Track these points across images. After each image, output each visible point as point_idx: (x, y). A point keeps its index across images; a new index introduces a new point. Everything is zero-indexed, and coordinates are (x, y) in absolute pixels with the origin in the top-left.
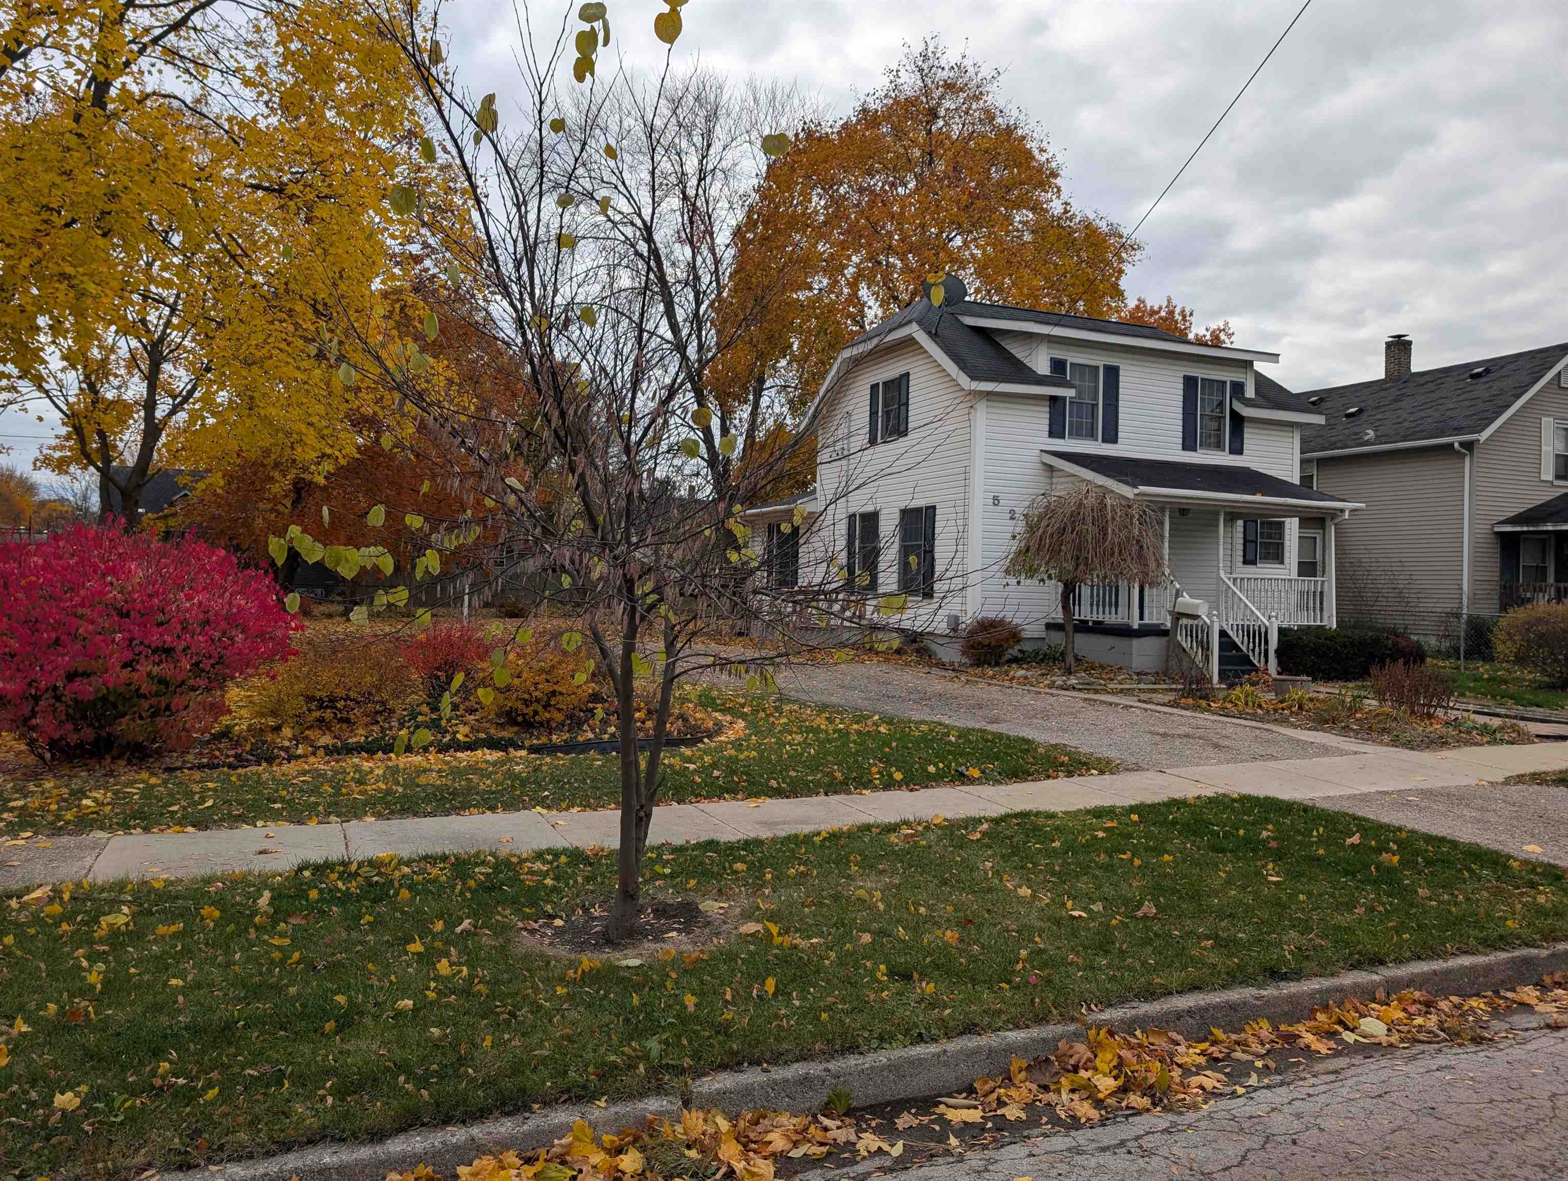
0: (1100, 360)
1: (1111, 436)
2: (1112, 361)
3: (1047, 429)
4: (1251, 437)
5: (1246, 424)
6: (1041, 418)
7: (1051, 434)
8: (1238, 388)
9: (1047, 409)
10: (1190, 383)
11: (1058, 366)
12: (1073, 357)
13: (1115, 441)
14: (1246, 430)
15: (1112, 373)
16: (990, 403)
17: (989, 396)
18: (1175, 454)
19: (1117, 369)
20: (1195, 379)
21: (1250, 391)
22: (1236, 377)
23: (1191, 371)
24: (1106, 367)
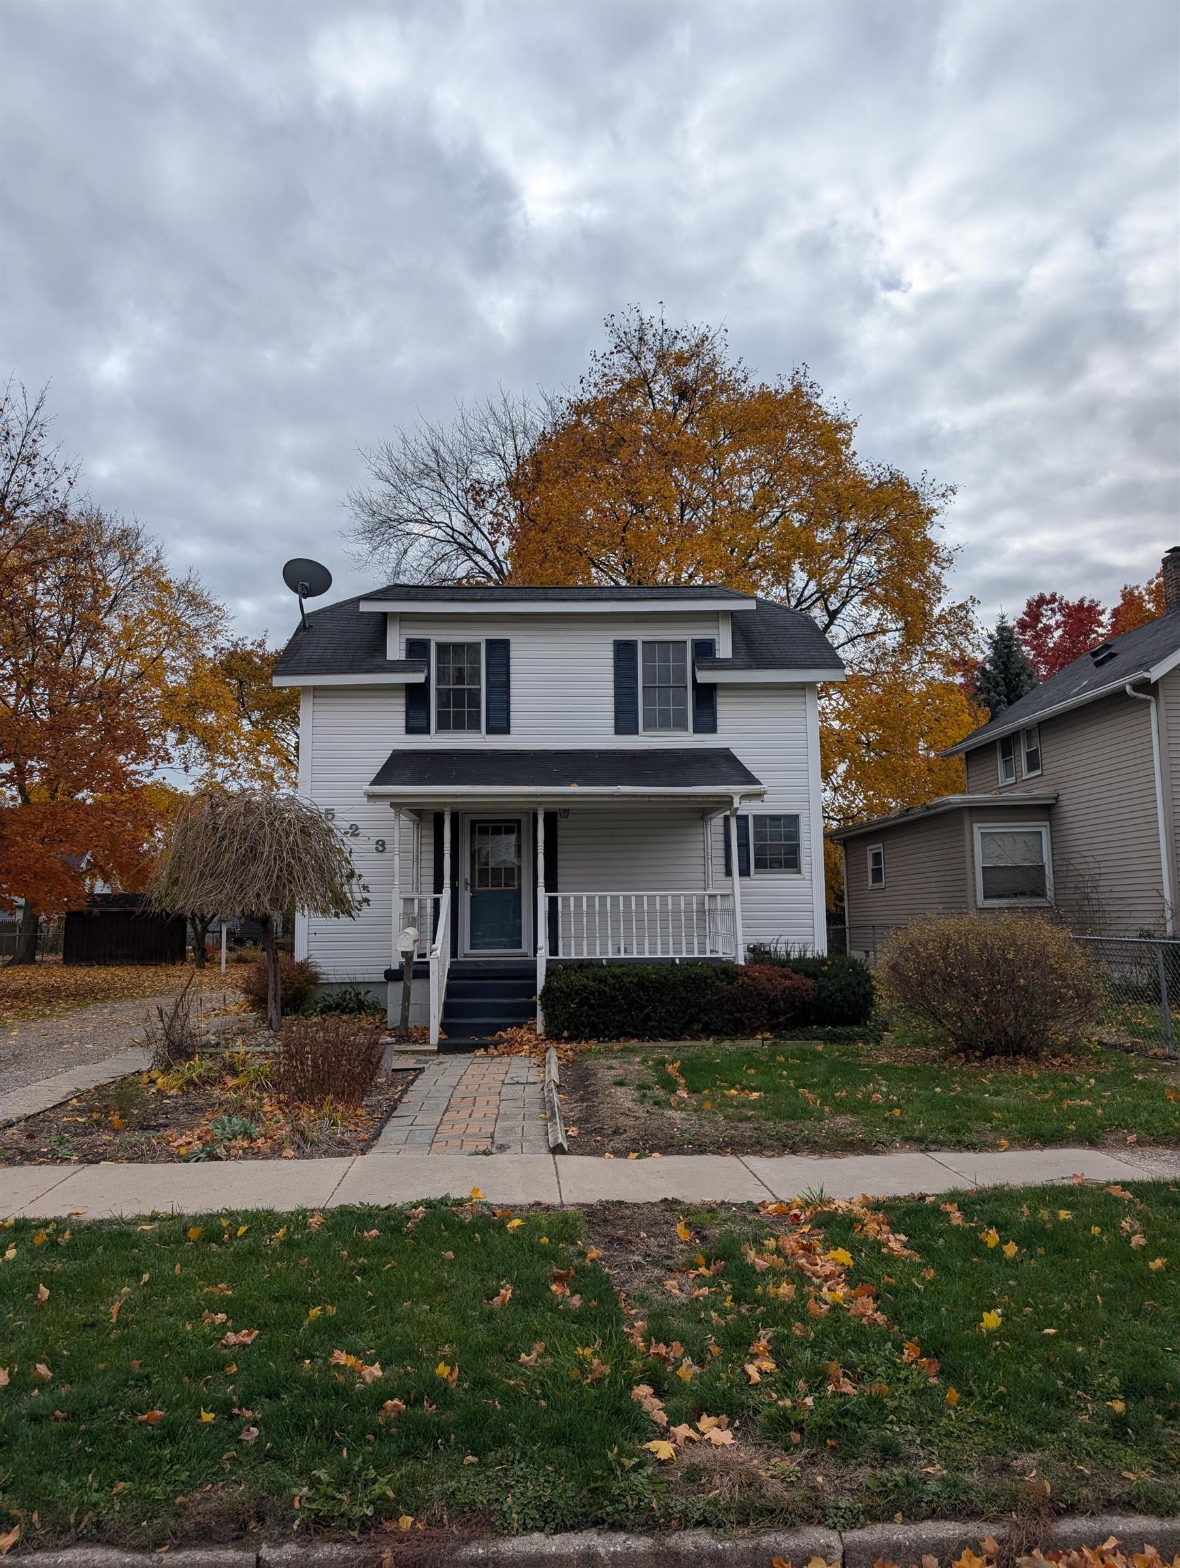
0: (477, 635)
1: (500, 726)
2: (497, 634)
3: (403, 723)
4: (727, 711)
5: (719, 693)
6: (395, 712)
7: (410, 730)
8: (704, 650)
9: (403, 701)
10: (624, 651)
11: (417, 649)
12: (437, 636)
13: (506, 730)
14: (719, 700)
15: (500, 650)
16: (317, 701)
17: (317, 691)
18: (606, 740)
19: (506, 643)
20: (631, 645)
21: (724, 650)
22: (703, 633)
23: (626, 635)
24: (490, 643)
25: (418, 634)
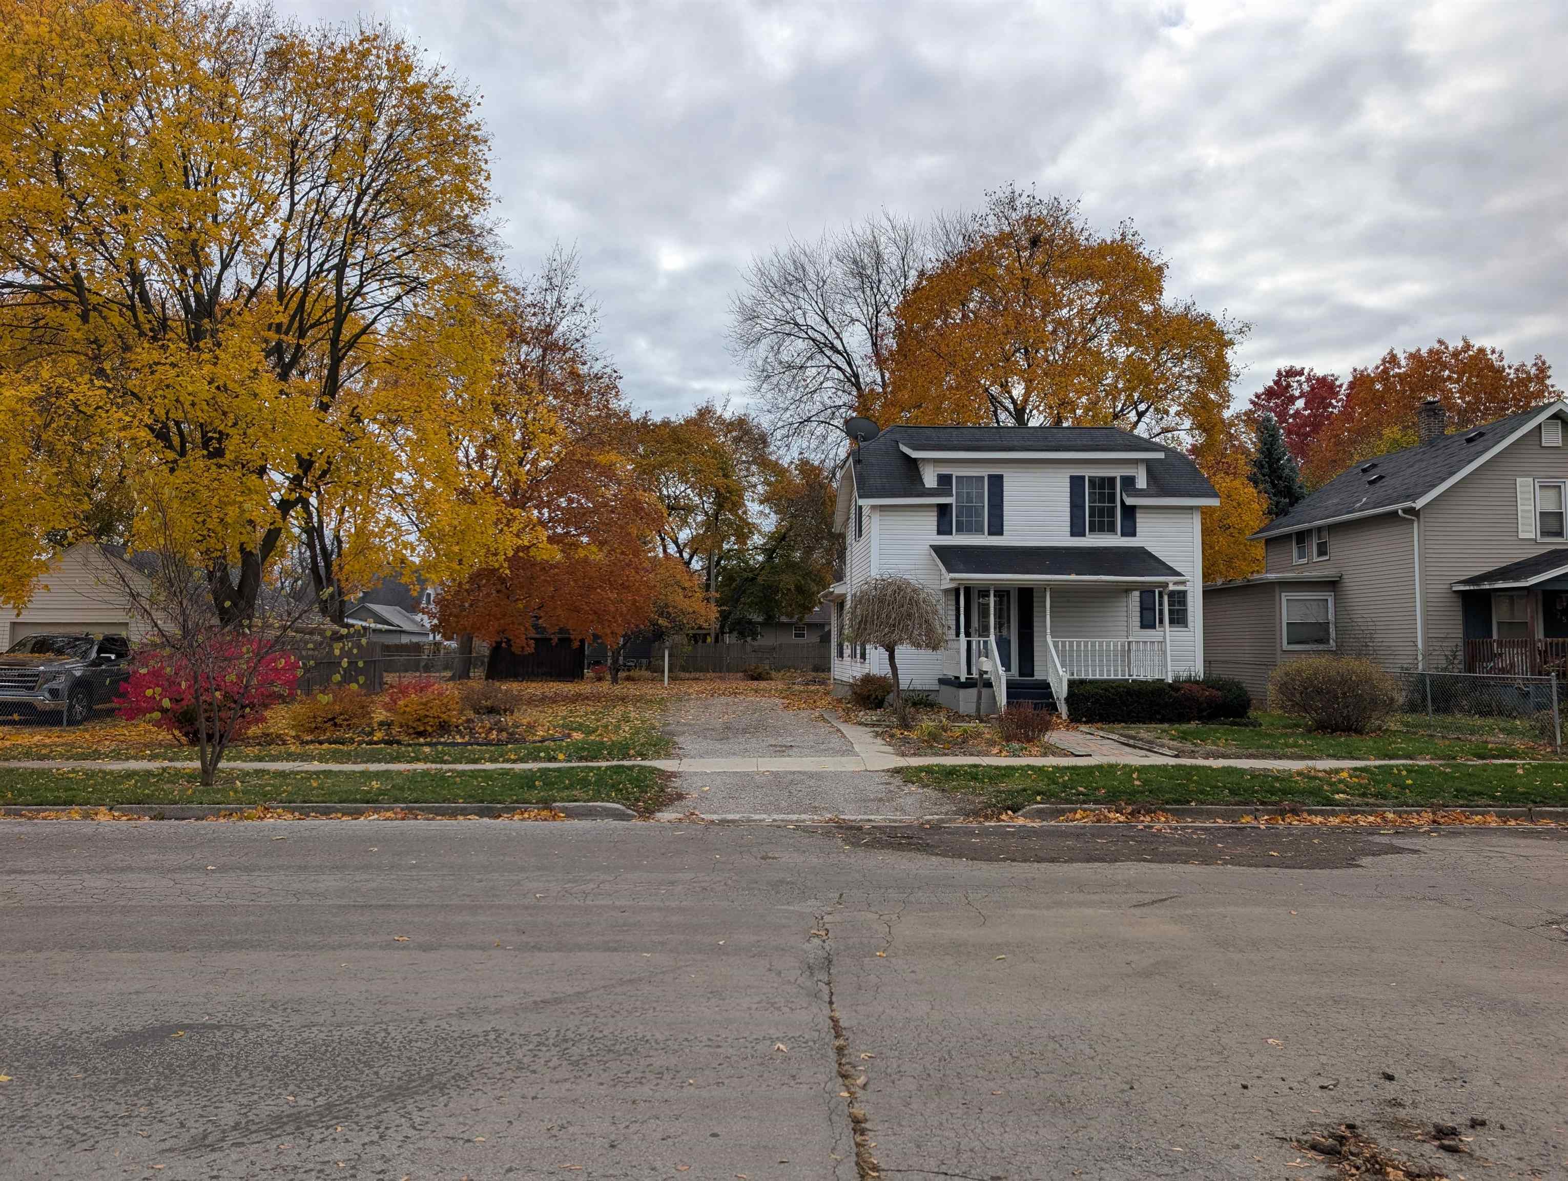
0: (984, 472)
1: (997, 529)
2: (995, 472)
3: (935, 528)
4: (1142, 522)
5: (1138, 511)
6: (931, 521)
7: (939, 532)
8: (1128, 482)
9: (935, 515)
10: (1076, 483)
11: (944, 480)
12: (956, 472)
13: (1000, 532)
14: (1138, 515)
15: (996, 482)
17: (882, 508)
18: (1065, 540)
19: (1000, 477)
20: (1082, 478)
21: (1142, 483)
22: (1128, 472)
23: (1078, 472)
24: (990, 477)
25: (945, 471)
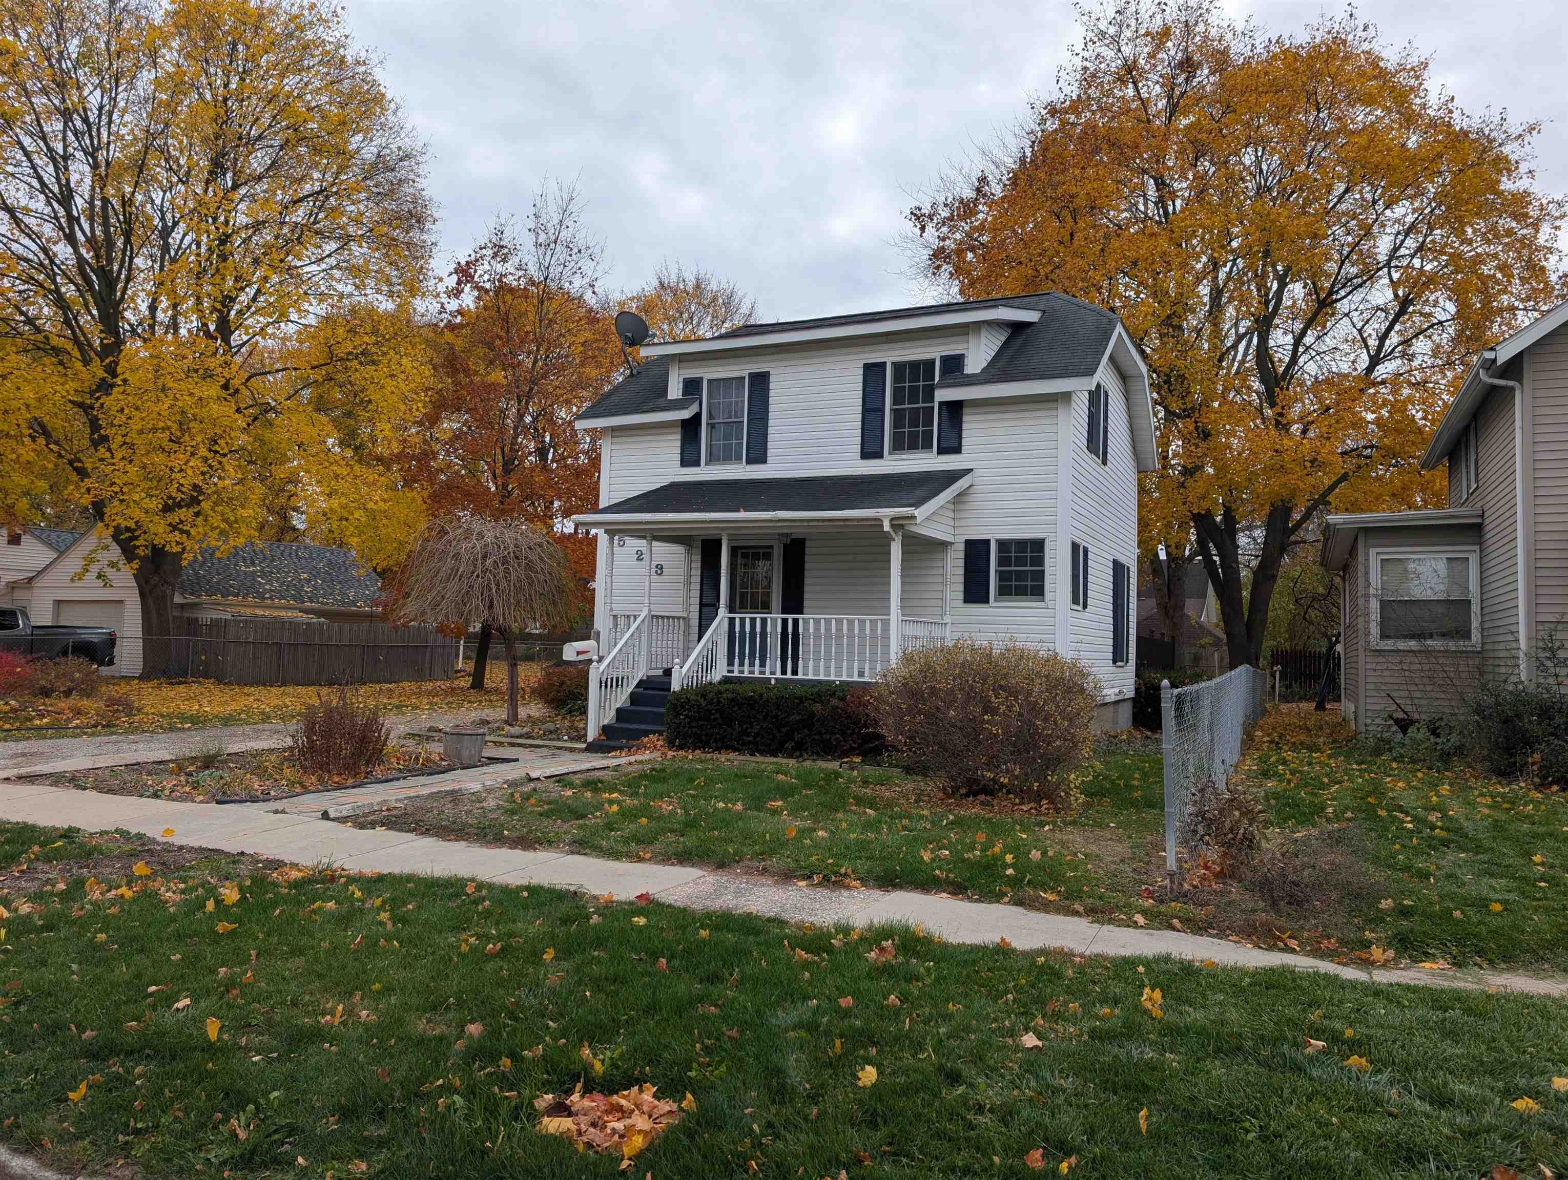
0: (742, 370)
1: (758, 455)
2: (758, 367)
3: (678, 457)
4: (974, 429)
5: (965, 411)
6: (672, 445)
7: (684, 463)
8: (953, 364)
9: (679, 437)
10: (873, 372)
11: (692, 387)
13: (762, 459)
14: (965, 417)
15: (760, 382)
16: (615, 440)
17: (616, 431)
18: (853, 465)
19: (766, 375)
20: (880, 367)
21: (972, 364)
22: (951, 348)
23: (875, 357)
24: (752, 376)
25: (692, 373)
